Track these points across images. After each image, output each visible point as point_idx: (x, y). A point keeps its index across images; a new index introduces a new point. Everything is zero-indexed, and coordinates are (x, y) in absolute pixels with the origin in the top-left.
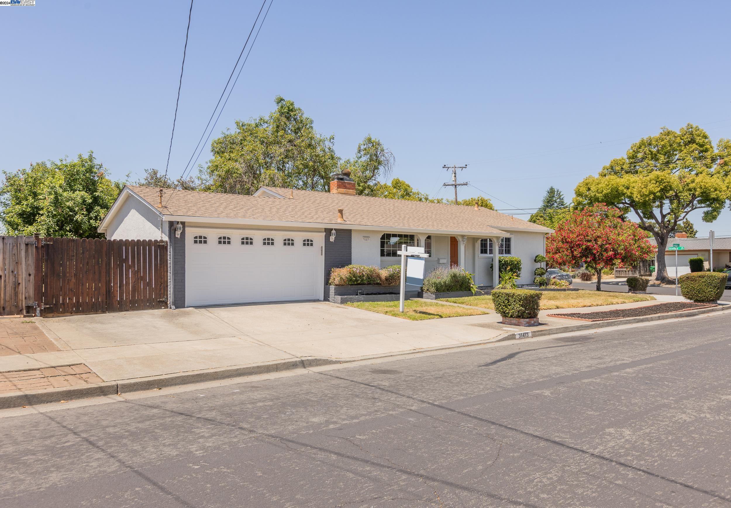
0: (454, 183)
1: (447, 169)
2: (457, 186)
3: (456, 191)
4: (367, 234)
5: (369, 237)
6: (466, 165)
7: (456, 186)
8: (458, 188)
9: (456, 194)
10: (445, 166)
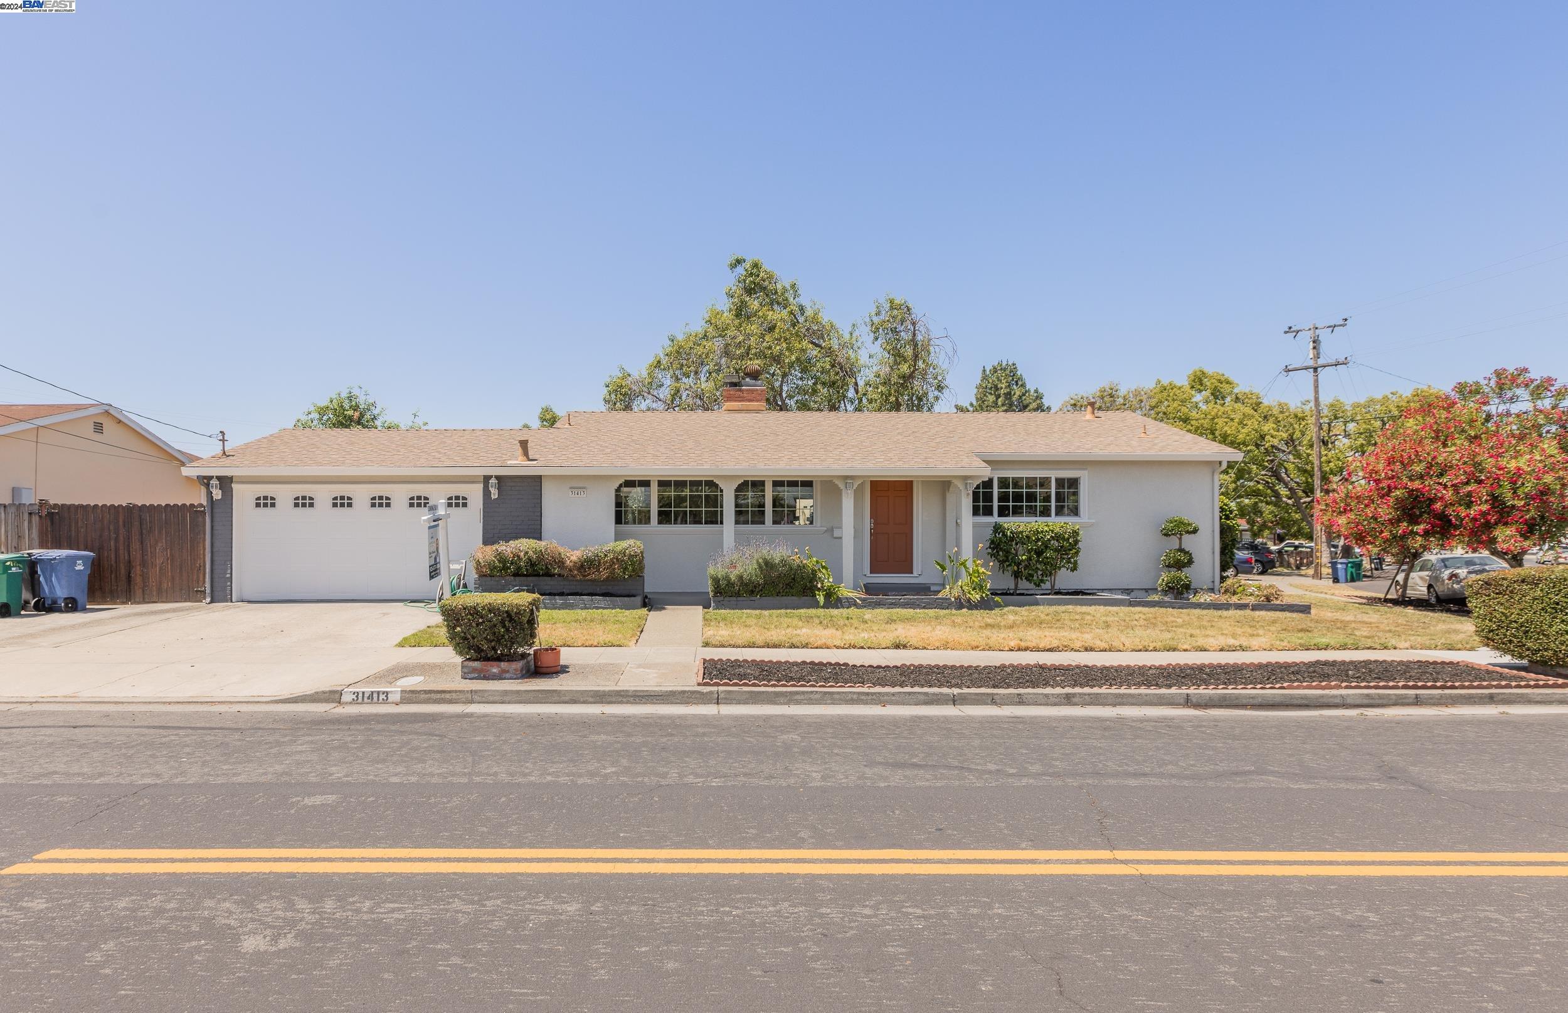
0: (1311, 363)
1: (1295, 334)
2: (1319, 369)
3: (1316, 381)
4: (579, 483)
5: (584, 488)
6: (1346, 320)
7: (1315, 369)
8: (1323, 374)
9: (1316, 387)
10: (1290, 328)
